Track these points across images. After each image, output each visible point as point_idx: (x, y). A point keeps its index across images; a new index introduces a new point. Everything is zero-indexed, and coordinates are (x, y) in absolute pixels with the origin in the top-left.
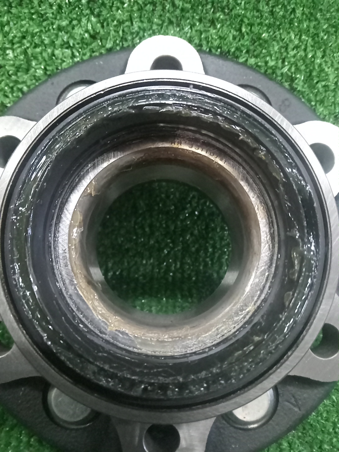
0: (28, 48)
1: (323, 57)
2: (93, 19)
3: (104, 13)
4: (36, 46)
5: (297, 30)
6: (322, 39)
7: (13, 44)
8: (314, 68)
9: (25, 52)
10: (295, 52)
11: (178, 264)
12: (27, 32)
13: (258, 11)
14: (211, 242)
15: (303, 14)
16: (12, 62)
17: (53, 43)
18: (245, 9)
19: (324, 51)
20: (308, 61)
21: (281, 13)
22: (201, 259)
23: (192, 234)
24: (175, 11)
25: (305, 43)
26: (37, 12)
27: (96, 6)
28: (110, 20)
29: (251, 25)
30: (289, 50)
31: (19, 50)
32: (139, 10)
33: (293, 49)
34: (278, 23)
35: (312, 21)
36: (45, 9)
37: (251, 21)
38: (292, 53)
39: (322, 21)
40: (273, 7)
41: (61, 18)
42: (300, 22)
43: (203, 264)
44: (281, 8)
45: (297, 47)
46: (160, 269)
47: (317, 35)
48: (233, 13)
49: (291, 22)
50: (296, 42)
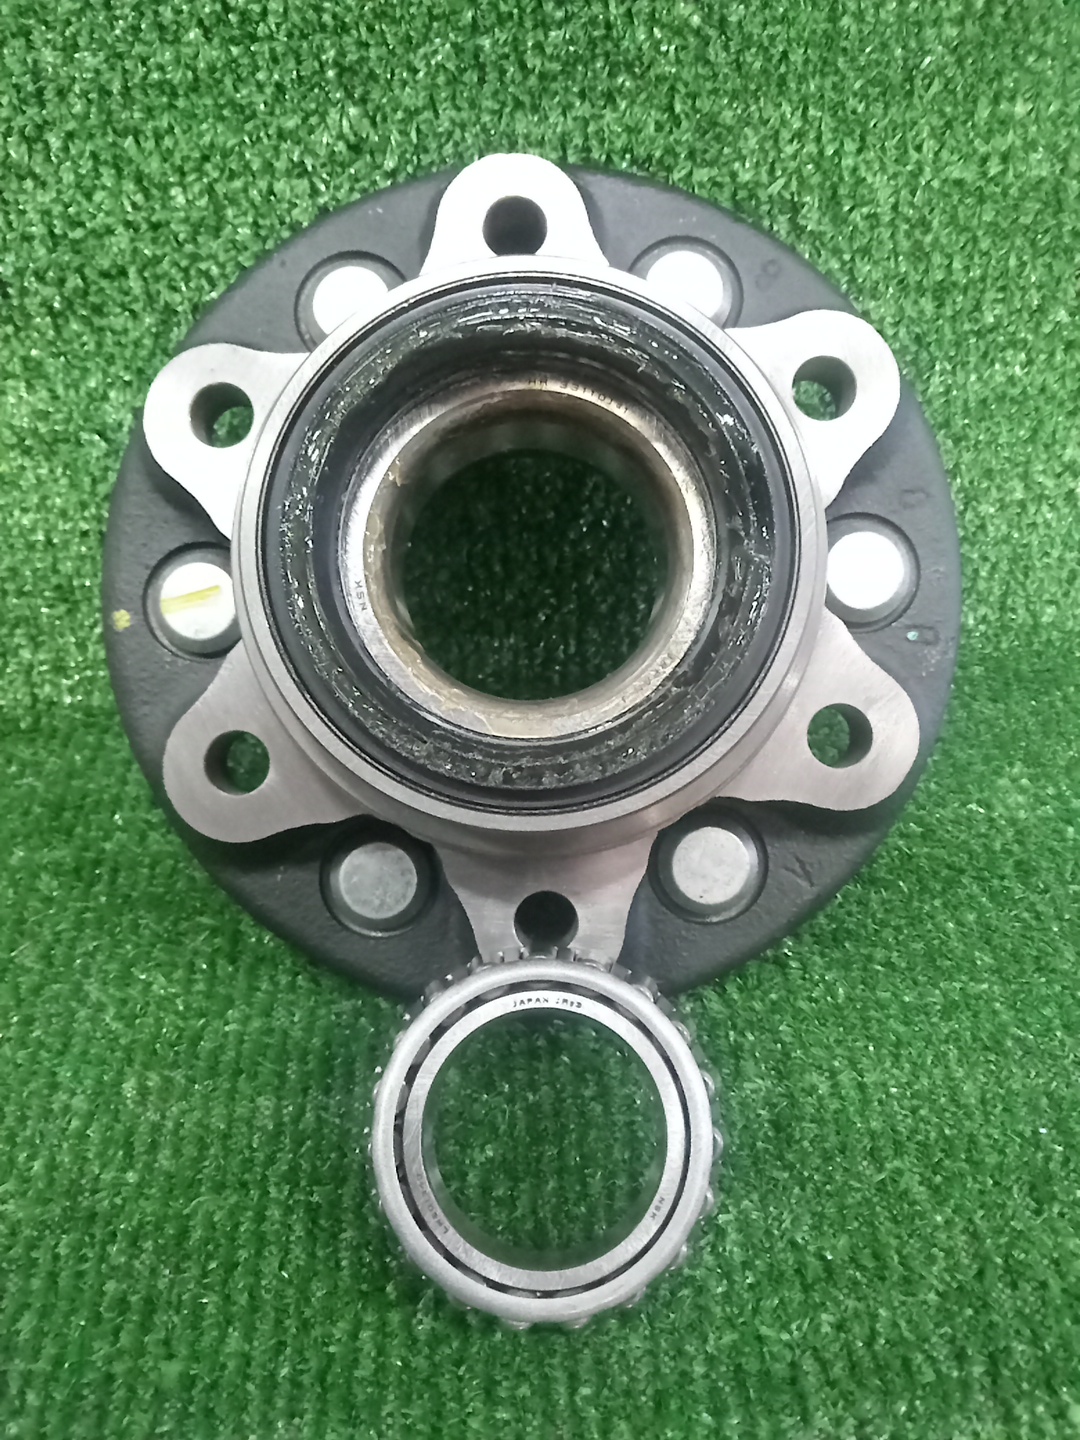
0: (216, 180)
1: (860, 151)
2: (353, 111)
3: (375, 95)
4: (232, 176)
5: (795, 98)
6: (854, 112)
7: (183, 174)
8: (841, 178)
9: (210, 190)
10: (795, 145)
11: (572, 642)
12: (212, 145)
13: (707, 62)
14: (644, 589)
15: (807, 61)
16: (182, 214)
17: (268, 167)
18: (678, 61)
19: (863, 139)
20: (826, 165)
21: (757, 65)
22: (623, 630)
23: (598, 574)
24: (525, 78)
25: (816, 124)
26: (232, 103)
27: (356, 81)
28: (388, 109)
29: (694, 96)
30: (781, 144)
31: (196, 188)
32: (448, 83)
33: (791, 141)
34: (753, 87)
35: (827, 74)
36: (249, 95)
37: (692, 88)
38: (789, 150)
39: (851, 74)
40: (739, 52)
41: (284, 113)
42: (802, 79)
43: (627, 641)
44: (757, 54)
45: (799, 135)
46: (532, 658)
47: (842, 104)
48: (652, 73)
49: (782, 81)
50: (797, 124)
